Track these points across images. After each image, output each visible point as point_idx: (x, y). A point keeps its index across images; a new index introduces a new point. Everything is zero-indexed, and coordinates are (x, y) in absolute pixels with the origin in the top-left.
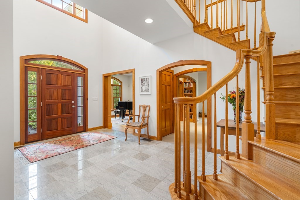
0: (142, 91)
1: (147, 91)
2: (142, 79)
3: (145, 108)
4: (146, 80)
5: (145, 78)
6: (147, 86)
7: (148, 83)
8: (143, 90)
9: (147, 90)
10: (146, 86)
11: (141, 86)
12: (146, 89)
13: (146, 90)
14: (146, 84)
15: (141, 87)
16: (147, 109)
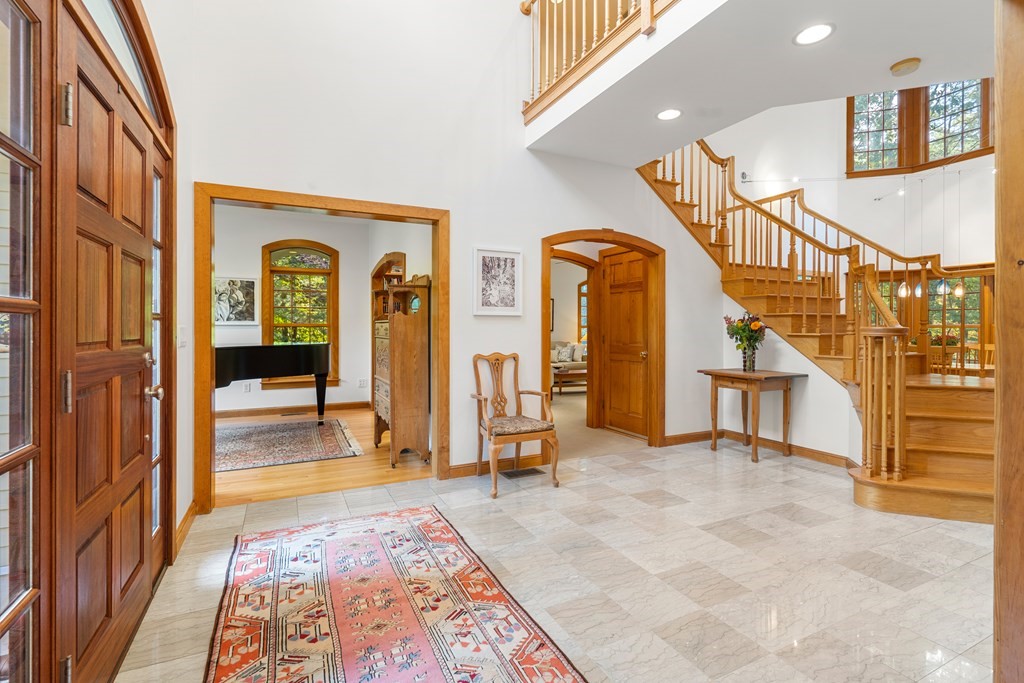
0: (486, 303)
1: (506, 305)
2: (487, 260)
3: (496, 363)
4: (502, 263)
5: (498, 259)
6: (508, 288)
7: (513, 276)
8: (493, 300)
9: (508, 302)
10: (502, 287)
11: (482, 284)
12: (505, 296)
13: (502, 300)
14: (502, 278)
15: (484, 289)
16: (508, 368)
